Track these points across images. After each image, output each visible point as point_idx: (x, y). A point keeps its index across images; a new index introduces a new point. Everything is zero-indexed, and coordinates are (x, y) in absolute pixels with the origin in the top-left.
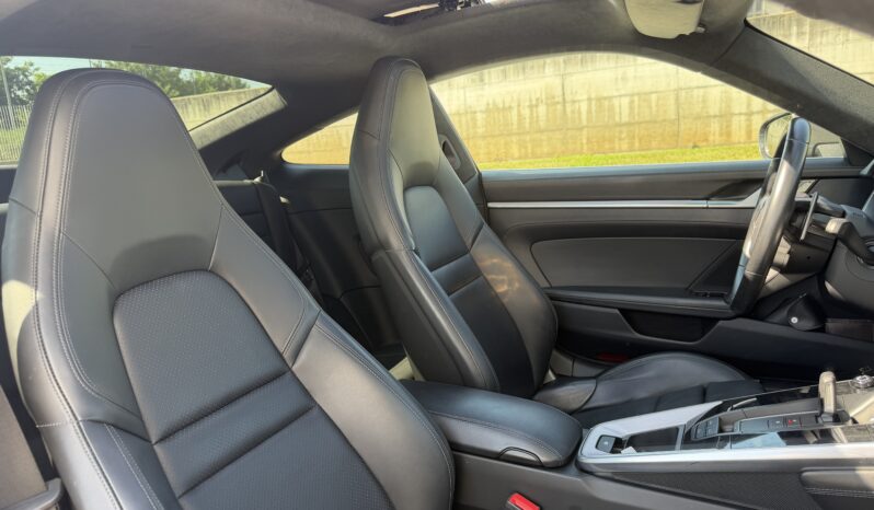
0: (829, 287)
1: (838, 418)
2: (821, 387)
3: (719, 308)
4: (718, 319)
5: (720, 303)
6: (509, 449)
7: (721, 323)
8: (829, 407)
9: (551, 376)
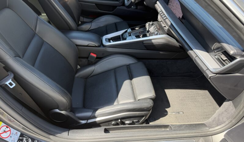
0: (145, 3)
1: (148, 31)
2: (146, 26)
3: (118, 3)
4: (117, 7)
5: (118, 2)
6: (89, 44)
7: (118, 7)
8: (147, 30)
9: (80, 23)
